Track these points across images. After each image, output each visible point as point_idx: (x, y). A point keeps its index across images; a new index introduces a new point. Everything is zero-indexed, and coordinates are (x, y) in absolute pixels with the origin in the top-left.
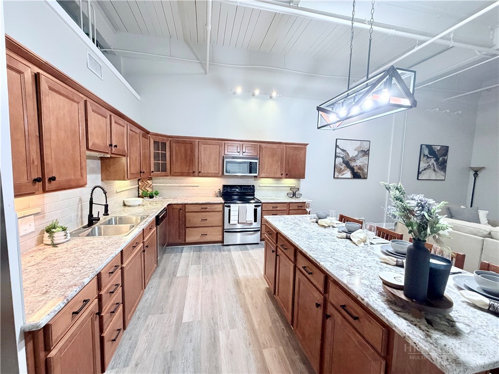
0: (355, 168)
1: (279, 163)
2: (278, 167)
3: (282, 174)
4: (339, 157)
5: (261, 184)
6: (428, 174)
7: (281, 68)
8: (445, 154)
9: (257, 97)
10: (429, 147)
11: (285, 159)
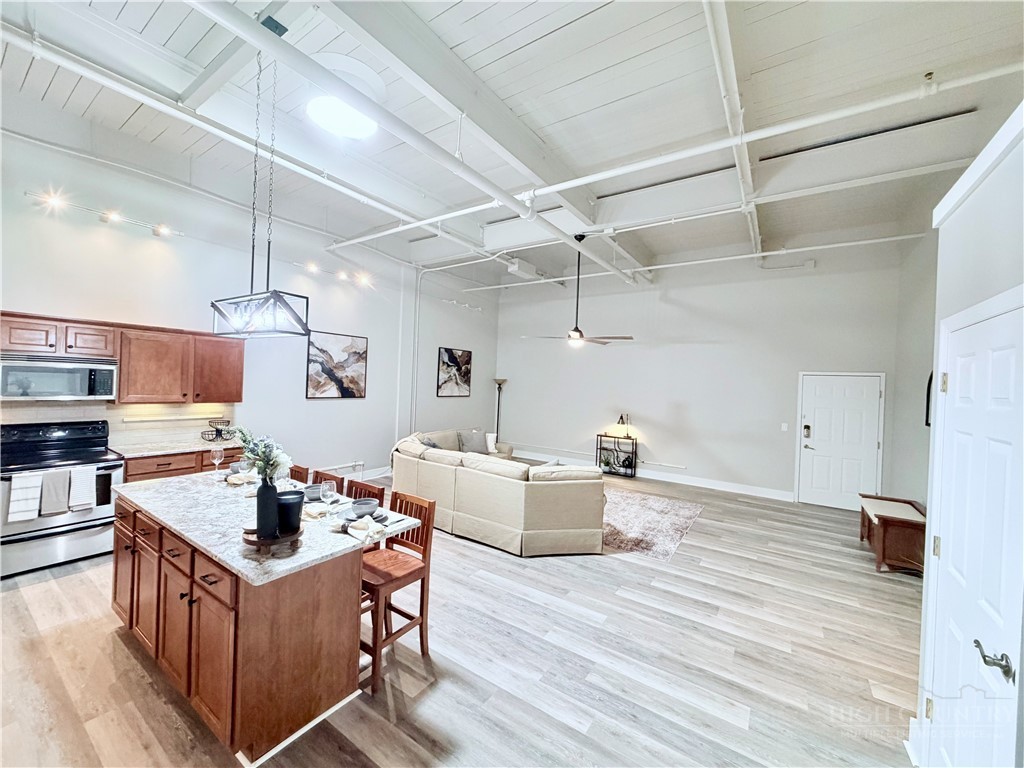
0: (344, 380)
1: (179, 371)
2: (175, 380)
3: (185, 395)
4: (315, 361)
5: (127, 416)
6: (450, 389)
7: (185, 184)
8: (468, 362)
9: (114, 226)
10: (449, 351)
11: (192, 363)
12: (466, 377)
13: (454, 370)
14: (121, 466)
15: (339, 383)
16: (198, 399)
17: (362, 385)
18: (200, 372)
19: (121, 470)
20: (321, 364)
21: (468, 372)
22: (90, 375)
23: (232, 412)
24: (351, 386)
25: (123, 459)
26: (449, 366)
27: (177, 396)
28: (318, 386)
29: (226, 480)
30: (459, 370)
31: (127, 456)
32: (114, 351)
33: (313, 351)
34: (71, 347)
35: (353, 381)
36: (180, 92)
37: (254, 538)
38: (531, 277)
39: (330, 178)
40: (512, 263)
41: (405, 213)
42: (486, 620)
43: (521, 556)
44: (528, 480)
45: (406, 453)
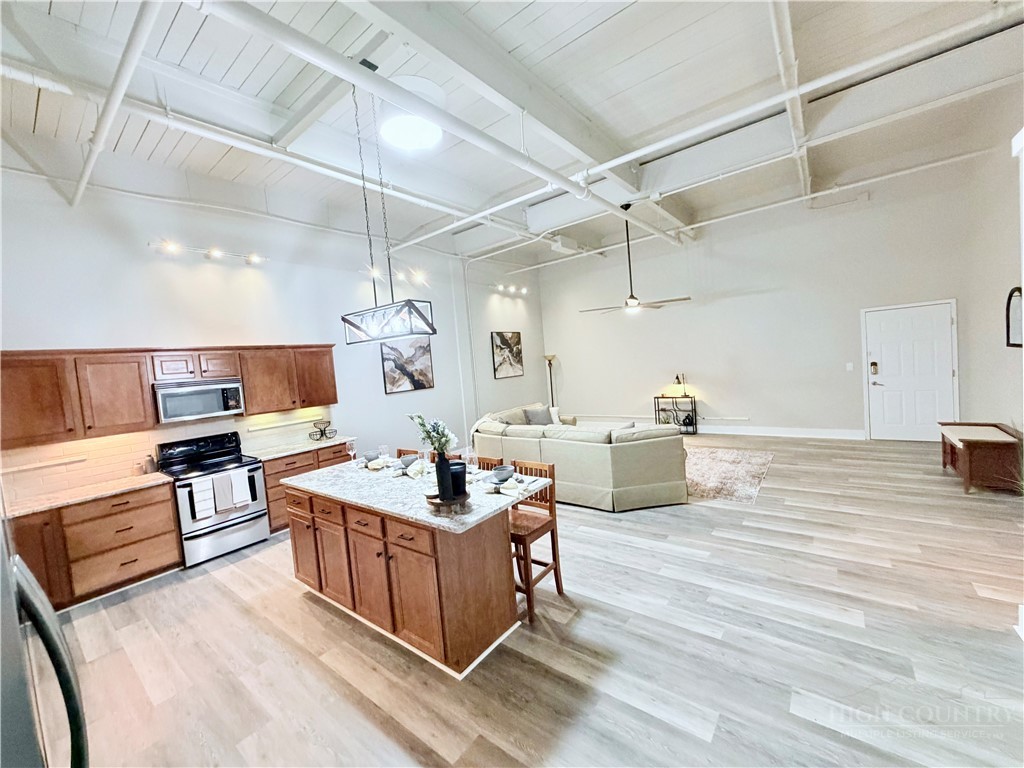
0: (414, 374)
1: (286, 382)
2: (285, 390)
3: (294, 402)
4: (389, 359)
5: (252, 426)
6: (505, 370)
7: (262, 213)
8: (519, 342)
9: (216, 261)
10: (500, 334)
11: (295, 374)
12: (518, 357)
13: (507, 352)
14: (260, 467)
15: (411, 376)
16: (305, 404)
17: (430, 376)
18: (302, 383)
19: (261, 470)
20: (394, 361)
21: (519, 352)
22: (223, 393)
23: (329, 414)
24: (421, 378)
25: (260, 461)
26: (502, 349)
27: (288, 404)
28: (394, 382)
29: (367, 467)
30: (511, 351)
31: (263, 459)
32: (237, 370)
33: (385, 350)
34: (205, 371)
35: (422, 373)
36: (272, 134)
37: (438, 501)
38: (574, 252)
39: (395, 188)
40: (556, 241)
41: (460, 210)
42: (603, 564)
43: (614, 512)
44: (610, 442)
45: (485, 432)
